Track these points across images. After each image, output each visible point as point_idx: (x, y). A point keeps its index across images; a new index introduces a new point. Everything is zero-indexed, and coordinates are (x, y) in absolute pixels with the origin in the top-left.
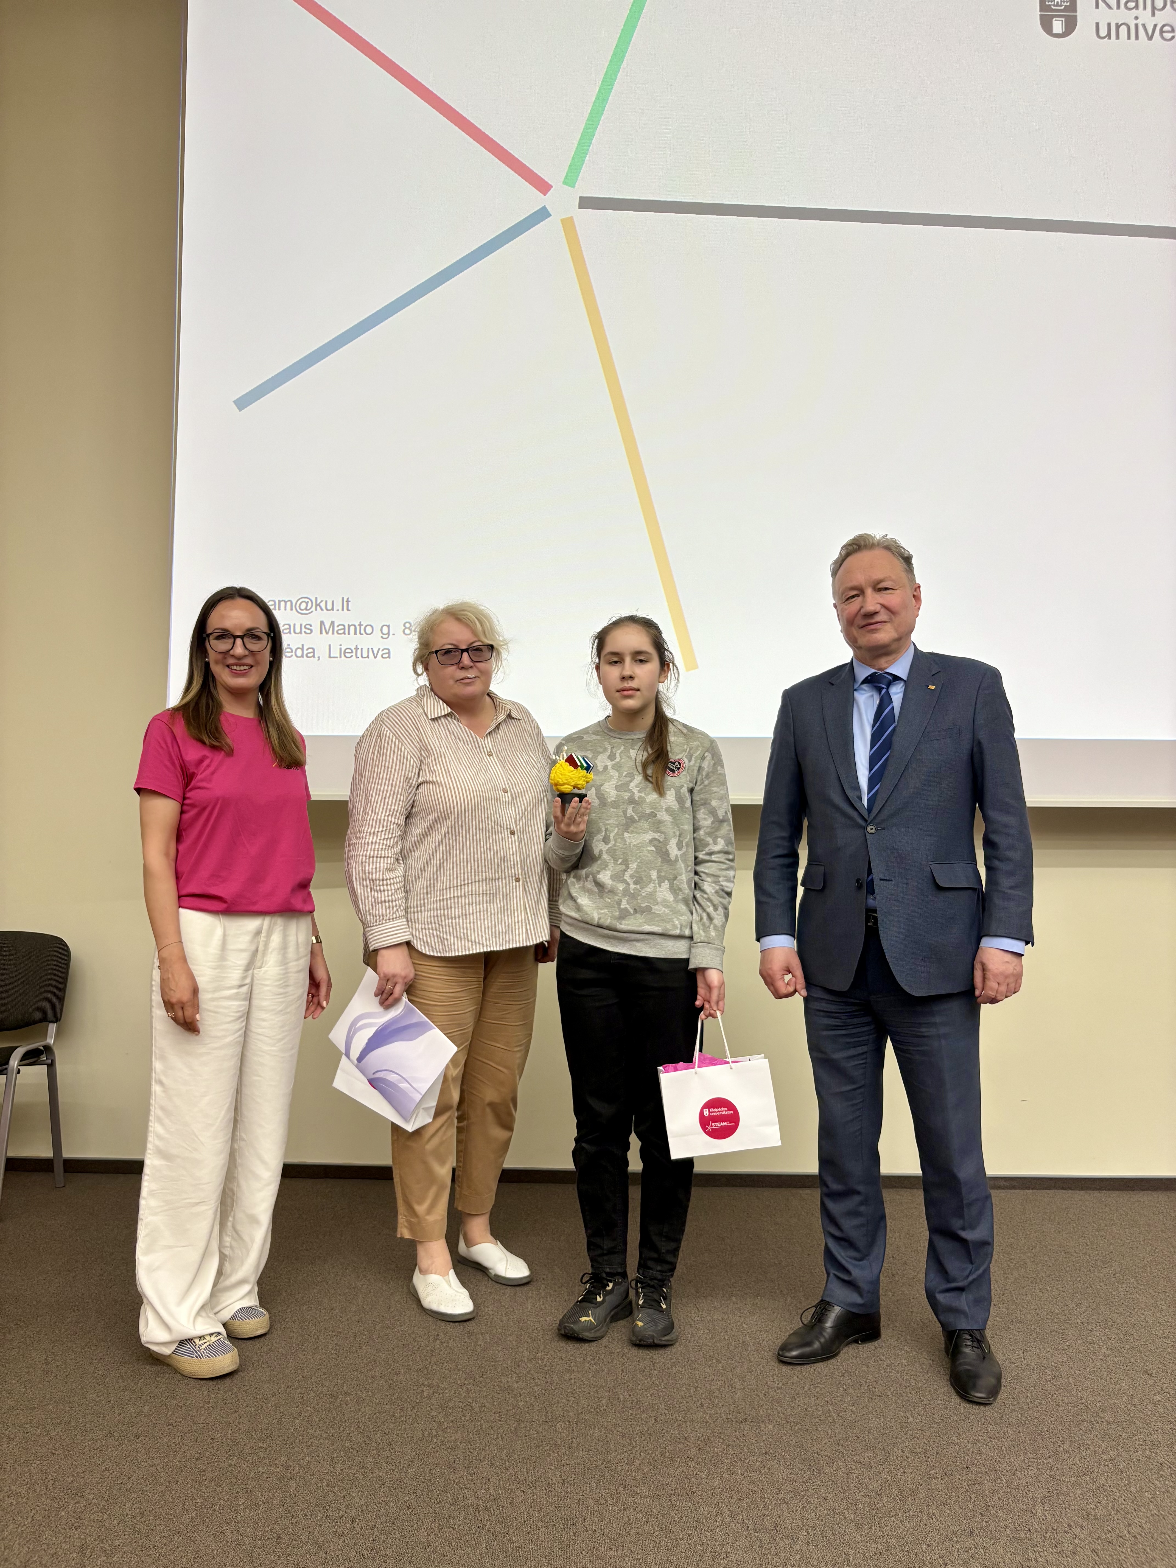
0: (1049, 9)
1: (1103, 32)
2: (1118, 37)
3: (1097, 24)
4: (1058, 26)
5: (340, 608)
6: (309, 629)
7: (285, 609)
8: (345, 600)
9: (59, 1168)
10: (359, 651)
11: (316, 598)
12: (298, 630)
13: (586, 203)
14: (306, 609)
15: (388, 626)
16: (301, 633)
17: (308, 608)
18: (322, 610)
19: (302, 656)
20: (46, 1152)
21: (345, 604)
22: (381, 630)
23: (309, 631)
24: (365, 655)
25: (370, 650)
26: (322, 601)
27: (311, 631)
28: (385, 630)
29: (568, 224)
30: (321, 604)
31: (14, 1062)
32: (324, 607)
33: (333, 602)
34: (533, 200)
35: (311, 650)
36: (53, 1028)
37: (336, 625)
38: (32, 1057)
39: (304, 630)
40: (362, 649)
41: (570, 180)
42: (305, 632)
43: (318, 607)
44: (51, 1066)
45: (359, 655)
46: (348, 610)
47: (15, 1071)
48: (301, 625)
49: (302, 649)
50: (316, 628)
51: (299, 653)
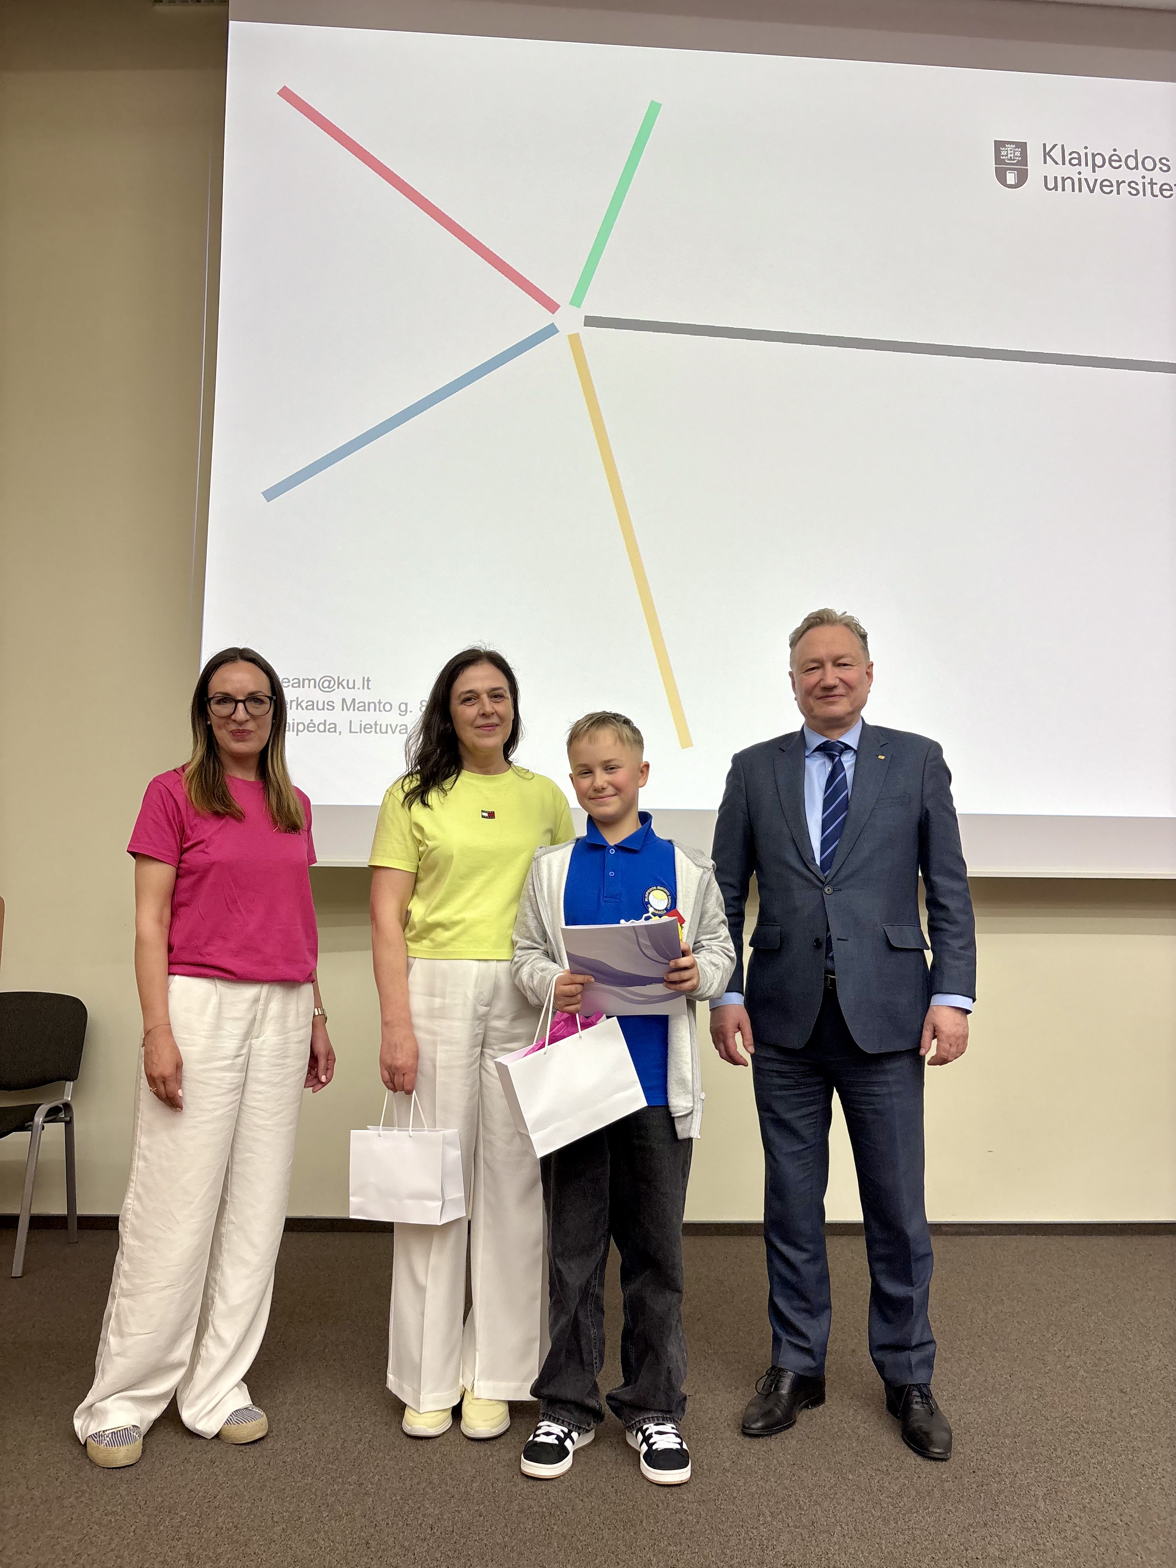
0: (1003, 162)
1: (1051, 185)
2: (1063, 190)
3: (1046, 177)
4: (1011, 178)
5: (361, 688)
6: (331, 706)
7: (309, 687)
8: (366, 679)
9: (73, 1224)
10: (378, 727)
11: (339, 677)
12: (320, 707)
13: (591, 321)
14: (329, 687)
15: (406, 704)
16: (323, 709)
17: (331, 686)
18: (344, 688)
19: (325, 731)
20: (60, 1209)
21: (366, 683)
22: (400, 707)
23: (331, 708)
24: (384, 730)
25: (389, 727)
26: (343, 680)
27: (334, 708)
28: (403, 707)
29: (575, 341)
30: (343, 683)
31: (39, 1118)
32: (345, 686)
33: (354, 681)
34: (541, 318)
35: (333, 726)
36: (70, 1085)
37: (356, 703)
38: (53, 1115)
39: (326, 706)
40: (381, 725)
41: (576, 301)
42: (328, 709)
43: (340, 686)
44: (69, 1124)
45: (378, 730)
46: (368, 688)
47: (40, 1128)
48: (324, 702)
49: (325, 725)
50: (338, 705)
51: (322, 728)
